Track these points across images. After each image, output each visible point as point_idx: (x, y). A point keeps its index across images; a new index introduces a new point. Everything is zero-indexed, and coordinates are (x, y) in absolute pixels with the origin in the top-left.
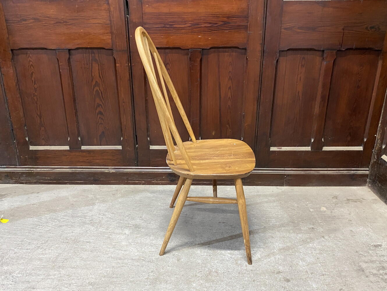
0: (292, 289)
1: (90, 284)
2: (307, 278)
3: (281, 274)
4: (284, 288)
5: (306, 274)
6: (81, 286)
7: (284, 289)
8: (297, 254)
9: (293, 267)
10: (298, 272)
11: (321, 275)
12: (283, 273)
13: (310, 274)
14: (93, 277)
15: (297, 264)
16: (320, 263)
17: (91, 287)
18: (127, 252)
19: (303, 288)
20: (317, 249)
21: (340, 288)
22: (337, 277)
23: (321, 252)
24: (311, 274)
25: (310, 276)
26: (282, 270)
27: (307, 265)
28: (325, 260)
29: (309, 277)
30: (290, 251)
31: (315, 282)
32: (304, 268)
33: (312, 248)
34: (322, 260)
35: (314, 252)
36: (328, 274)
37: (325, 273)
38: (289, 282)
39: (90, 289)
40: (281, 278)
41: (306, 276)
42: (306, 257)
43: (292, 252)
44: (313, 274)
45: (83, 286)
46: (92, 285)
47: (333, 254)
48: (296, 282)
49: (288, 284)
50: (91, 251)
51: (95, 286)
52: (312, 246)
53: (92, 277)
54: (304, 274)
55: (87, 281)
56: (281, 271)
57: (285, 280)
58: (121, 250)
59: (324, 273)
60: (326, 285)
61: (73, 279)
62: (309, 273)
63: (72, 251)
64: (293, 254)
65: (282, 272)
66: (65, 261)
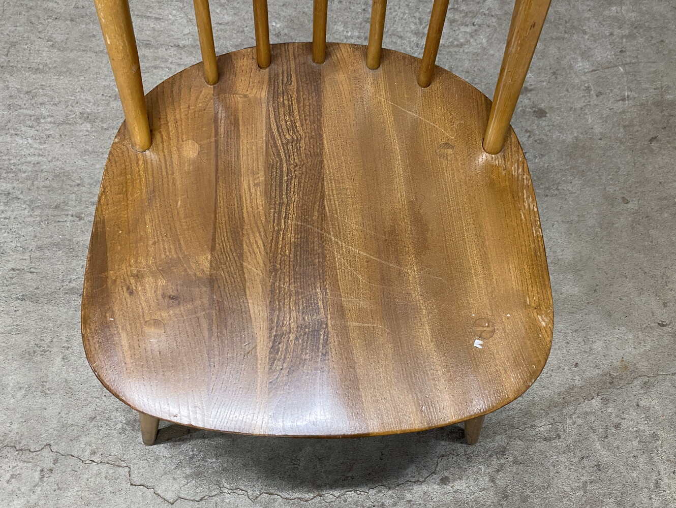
0: (547, 135)
1: (87, 117)
2: (587, 105)
3: (529, 95)
4: (528, 134)
5: (585, 96)
6: (64, 123)
7: (529, 136)
8: (575, 37)
9: (558, 76)
10: (567, 90)
11: (619, 100)
12: (534, 92)
13: (595, 97)
14: (90, 98)
15: (571, 67)
16: (624, 65)
17: (89, 126)
18: (163, 24)
19: (572, 133)
20: (628, 23)
21: (652, 135)
22: (653, 106)
23: (635, 31)
24: (597, 96)
25: (594, 100)
26: (531, 85)
27: (593, 71)
28: (637, 57)
29: (590, 105)
30: (561, 27)
31: (601, 118)
32: (584, 78)
33: (616, 19)
34: (630, 56)
35: (617, 31)
36: (635, 98)
37: (630, 93)
38: (544, 118)
39: (87, 131)
40: (526, 108)
41: (584, 102)
42: (595, 46)
43: (565, 32)
44: (601, 97)
45: (70, 124)
46: (89, 122)
47: (661, 39)
48: (559, 118)
49: (541, 122)
50: (72, 20)
51: (98, 123)
52: (617, 12)
53: (86, 99)
54: (582, 95)
55: (78, 110)
56: (530, 88)
57: (534, 111)
58: (148, 17)
59: (626, 94)
60: (625, 127)
61: (41, 104)
62: (592, 92)
63: (23, 19)
64: (566, 35)
65: (531, 90)
66: (12, 51)
